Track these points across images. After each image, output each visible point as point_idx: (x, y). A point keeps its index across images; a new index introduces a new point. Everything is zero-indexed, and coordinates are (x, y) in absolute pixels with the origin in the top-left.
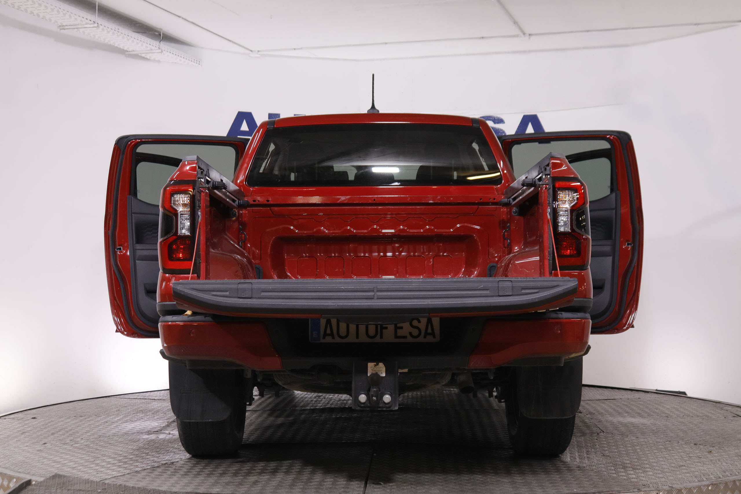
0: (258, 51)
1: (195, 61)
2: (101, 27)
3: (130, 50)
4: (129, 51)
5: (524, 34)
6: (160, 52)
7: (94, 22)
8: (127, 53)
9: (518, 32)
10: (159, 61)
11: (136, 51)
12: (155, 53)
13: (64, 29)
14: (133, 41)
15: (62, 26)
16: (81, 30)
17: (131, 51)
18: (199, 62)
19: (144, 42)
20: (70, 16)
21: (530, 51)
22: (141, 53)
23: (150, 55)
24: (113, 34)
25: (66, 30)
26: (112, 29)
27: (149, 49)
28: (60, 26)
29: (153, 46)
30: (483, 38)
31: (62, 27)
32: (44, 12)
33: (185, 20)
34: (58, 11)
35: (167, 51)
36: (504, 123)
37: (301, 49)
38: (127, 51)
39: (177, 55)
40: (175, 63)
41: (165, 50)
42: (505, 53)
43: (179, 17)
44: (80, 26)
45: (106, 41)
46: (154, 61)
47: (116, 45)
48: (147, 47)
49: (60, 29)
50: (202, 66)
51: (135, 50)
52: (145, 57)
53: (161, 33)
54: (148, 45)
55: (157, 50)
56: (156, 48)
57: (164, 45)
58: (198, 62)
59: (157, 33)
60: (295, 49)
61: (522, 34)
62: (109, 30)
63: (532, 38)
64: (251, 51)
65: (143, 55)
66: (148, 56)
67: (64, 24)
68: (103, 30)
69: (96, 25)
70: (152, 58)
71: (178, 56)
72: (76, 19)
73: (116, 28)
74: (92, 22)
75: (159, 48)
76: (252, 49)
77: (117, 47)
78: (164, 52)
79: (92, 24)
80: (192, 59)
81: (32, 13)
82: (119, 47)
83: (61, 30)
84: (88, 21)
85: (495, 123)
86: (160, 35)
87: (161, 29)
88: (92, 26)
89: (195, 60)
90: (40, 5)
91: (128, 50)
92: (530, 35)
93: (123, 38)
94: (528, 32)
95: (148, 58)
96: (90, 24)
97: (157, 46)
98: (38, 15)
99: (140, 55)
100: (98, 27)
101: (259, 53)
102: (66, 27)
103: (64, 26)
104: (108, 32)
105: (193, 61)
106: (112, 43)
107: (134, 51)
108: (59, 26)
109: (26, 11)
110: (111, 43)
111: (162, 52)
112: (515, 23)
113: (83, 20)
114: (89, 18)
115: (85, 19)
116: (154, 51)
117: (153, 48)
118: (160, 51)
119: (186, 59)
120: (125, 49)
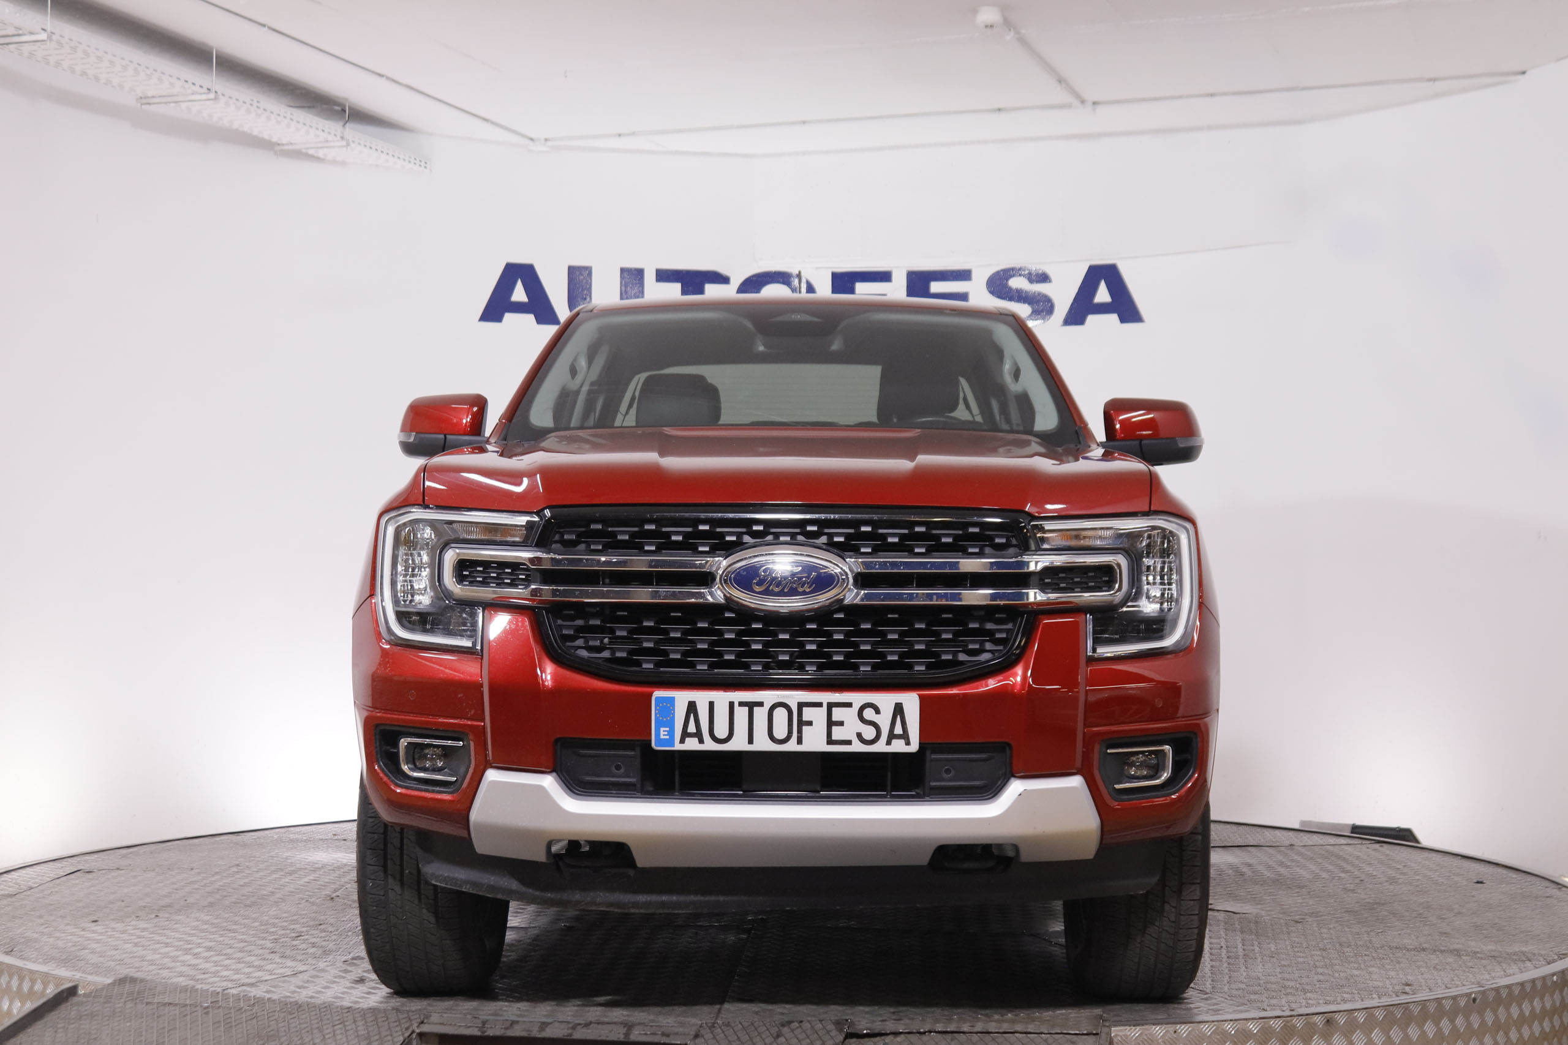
0: (546, 140)
1: (417, 162)
2: (223, 100)
3: (284, 142)
4: (283, 145)
5: (1083, 102)
6: (344, 146)
7: (209, 89)
8: (278, 148)
9: (1069, 98)
10: (343, 163)
11: (295, 144)
12: (333, 147)
13: (149, 104)
14: (288, 126)
15: (145, 98)
16: (184, 106)
17: (287, 144)
18: (426, 163)
19: (311, 126)
20: (160, 79)
21: (1099, 135)
22: (307, 149)
23: (325, 151)
24: (249, 111)
25: (152, 106)
26: (244, 102)
27: (321, 139)
28: (141, 98)
29: (329, 133)
30: (999, 110)
31: (144, 100)
32: (108, 73)
33: (394, 81)
34: (136, 70)
35: (359, 144)
36: (1051, 282)
37: (633, 133)
38: (279, 144)
39: (379, 151)
40: (377, 166)
41: (353, 142)
43: (381, 75)
44: (180, 98)
45: (235, 126)
46: (334, 162)
47: (255, 133)
48: (318, 136)
49: (142, 104)
50: (431, 170)
51: (293, 142)
52: (316, 155)
53: (345, 106)
54: (320, 132)
55: (338, 141)
56: (336, 138)
57: (353, 131)
58: (423, 164)
59: (337, 107)
61: (1076, 103)
62: (238, 103)
63: (1100, 109)
64: (532, 139)
65: (311, 152)
66: (321, 153)
67: (150, 94)
68: (228, 104)
69: (212, 96)
70: (329, 158)
71: (382, 152)
72: (172, 84)
73: (252, 100)
74: (205, 90)
75: (342, 138)
76: (533, 136)
77: (256, 137)
78: (353, 145)
79: (204, 93)
80: (410, 157)
81: (84, 74)
82: (261, 136)
83: (143, 106)
84: (197, 89)
85: (1031, 281)
86: (344, 111)
87: (346, 99)
88: (204, 97)
89: (418, 160)
90: (100, 59)
91: (280, 142)
92: (1094, 103)
93: (268, 118)
94: (1090, 97)
95: (322, 157)
96: (201, 94)
97: (339, 134)
98: (97, 79)
99: (304, 151)
100: (216, 98)
101: (549, 143)
102: (154, 100)
103: (148, 97)
104: (238, 108)
105: (413, 161)
106: (246, 128)
107: (291, 144)
108: (138, 97)
109: (73, 71)
110: (245, 130)
111: (348, 145)
112: (1062, 80)
113: (186, 85)
114: (199, 82)
115: (190, 84)
116: (332, 144)
117: (330, 138)
118: (344, 143)
119: (399, 158)
120: (275, 139)
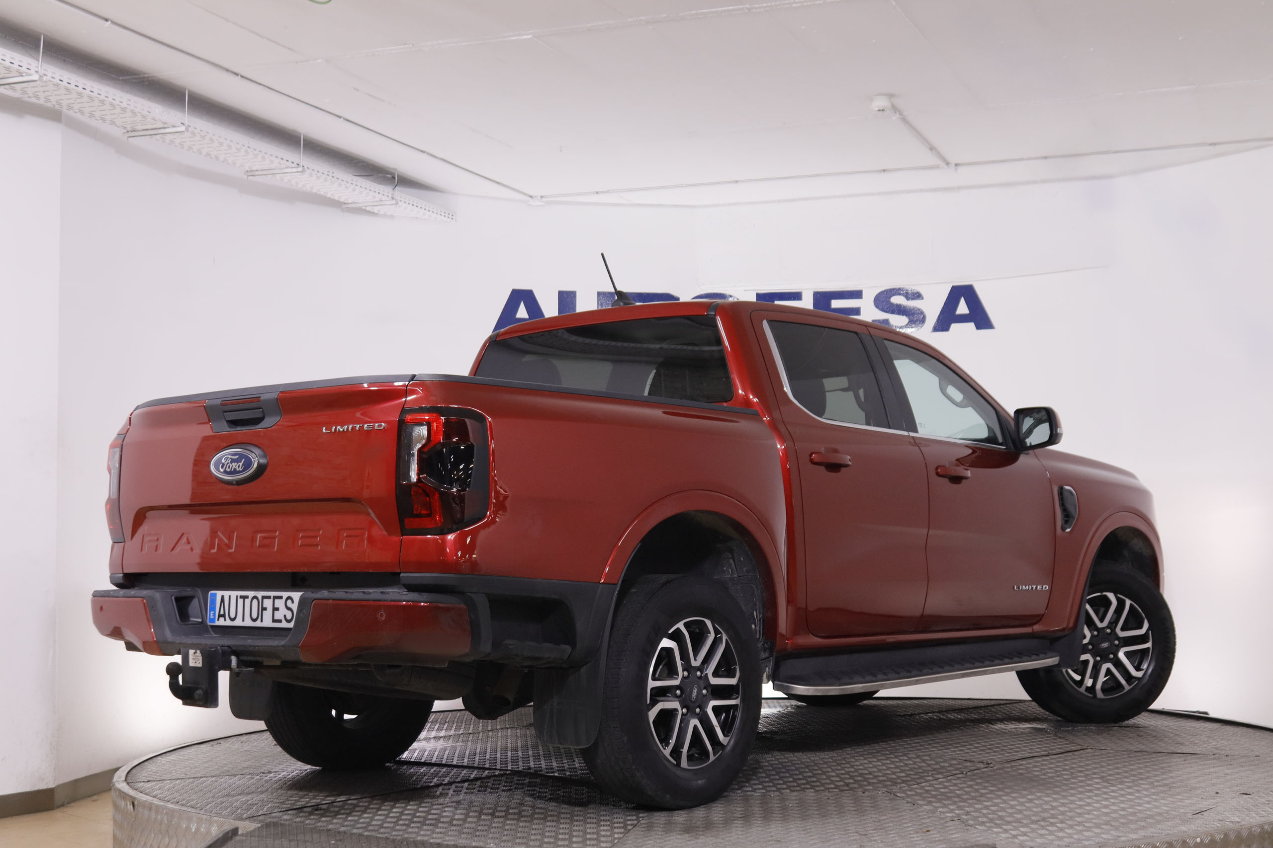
0: (542, 196)
1: (448, 215)
2: (308, 172)
4: (348, 203)
5: (948, 164)
6: (394, 204)
7: (298, 164)
8: (345, 206)
9: (935, 161)
10: (392, 217)
11: (359, 202)
12: (386, 205)
13: (254, 176)
14: (354, 190)
15: (251, 171)
16: (278, 176)
17: (351, 203)
19: (370, 190)
20: (263, 158)
21: (959, 188)
22: (365, 207)
23: (379, 207)
24: (326, 180)
25: (256, 177)
26: (323, 173)
27: (377, 199)
28: (248, 171)
29: (383, 194)
30: (884, 170)
31: (250, 173)
32: (226, 154)
33: (432, 155)
34: (246, 152)
35: (405, 202)
36: (922, 299)
37: (607, 192)
38: (345, 203)
39: (419, 207)
40: (416, 218)
41: (401, 201)
42: (922, 191)
43: (423, 152)
44: (276, 171)
45: (315, 191)
46: (385, 216)
47: (329, 195)
48: (375, 197)
49: (248, 176)
50: (456, 221)
52: (372, 210)
53: (395, 175)
54: (376, 195)
55: (390, 200)
56: (388, 199)
57: (401, 193)
58: (450, 216)
59: (390, 176)
60: (597, 193)
61: (943, 164)
62: (319, 175)
63: (960, 169)
64: (531, 197)
65: (368, 209)
66: (375, 210)
67: (254, 169)
68: (311, 175)
69: (300, 169)
70: (381, 213)
71: (421, 208)
72: (272, 162)
73: (329, 172)
74: (295, 165)
75: (393, 198)
76: (531, 195)
77: (329, 198)
78: (400, 203)
79: (294, 168)
80: (443, 211)
81: (208, 154)
82: (332, 197)
84: (289, 164)
85: (908, 299)
86: (394, 178)
87: (396, 169)
88: (294, 170)
89: (451, 214)
90: (221, 144)
91: (346, 202)
92: (956, 165)
93: (340, 185)
94: (953, 160)
95: (376, 212)
96: (292, 168)
97: (390, 195)
98: (217, 158)
99: (364, 208)
100: (303, 171)
101: (544, 200)
102: (257, 173)
103: (253, 171)
104: (318, 178)
105: (443, 214)
106: (322, 192)
107: (356, 202)
108: (246, 171)
109: (200, 153)
111: (397, 203)
112: (932, 149)
113: (282, 162)
114: (291, 159)
115: (285, 161)
116: (386, 203)
117: (384, 198)
118: (394, 202)
119: (433, 212)
120: (342, 200)
